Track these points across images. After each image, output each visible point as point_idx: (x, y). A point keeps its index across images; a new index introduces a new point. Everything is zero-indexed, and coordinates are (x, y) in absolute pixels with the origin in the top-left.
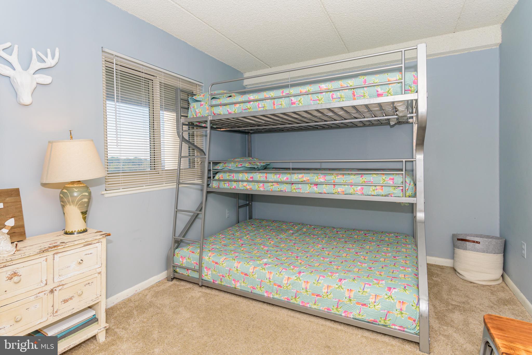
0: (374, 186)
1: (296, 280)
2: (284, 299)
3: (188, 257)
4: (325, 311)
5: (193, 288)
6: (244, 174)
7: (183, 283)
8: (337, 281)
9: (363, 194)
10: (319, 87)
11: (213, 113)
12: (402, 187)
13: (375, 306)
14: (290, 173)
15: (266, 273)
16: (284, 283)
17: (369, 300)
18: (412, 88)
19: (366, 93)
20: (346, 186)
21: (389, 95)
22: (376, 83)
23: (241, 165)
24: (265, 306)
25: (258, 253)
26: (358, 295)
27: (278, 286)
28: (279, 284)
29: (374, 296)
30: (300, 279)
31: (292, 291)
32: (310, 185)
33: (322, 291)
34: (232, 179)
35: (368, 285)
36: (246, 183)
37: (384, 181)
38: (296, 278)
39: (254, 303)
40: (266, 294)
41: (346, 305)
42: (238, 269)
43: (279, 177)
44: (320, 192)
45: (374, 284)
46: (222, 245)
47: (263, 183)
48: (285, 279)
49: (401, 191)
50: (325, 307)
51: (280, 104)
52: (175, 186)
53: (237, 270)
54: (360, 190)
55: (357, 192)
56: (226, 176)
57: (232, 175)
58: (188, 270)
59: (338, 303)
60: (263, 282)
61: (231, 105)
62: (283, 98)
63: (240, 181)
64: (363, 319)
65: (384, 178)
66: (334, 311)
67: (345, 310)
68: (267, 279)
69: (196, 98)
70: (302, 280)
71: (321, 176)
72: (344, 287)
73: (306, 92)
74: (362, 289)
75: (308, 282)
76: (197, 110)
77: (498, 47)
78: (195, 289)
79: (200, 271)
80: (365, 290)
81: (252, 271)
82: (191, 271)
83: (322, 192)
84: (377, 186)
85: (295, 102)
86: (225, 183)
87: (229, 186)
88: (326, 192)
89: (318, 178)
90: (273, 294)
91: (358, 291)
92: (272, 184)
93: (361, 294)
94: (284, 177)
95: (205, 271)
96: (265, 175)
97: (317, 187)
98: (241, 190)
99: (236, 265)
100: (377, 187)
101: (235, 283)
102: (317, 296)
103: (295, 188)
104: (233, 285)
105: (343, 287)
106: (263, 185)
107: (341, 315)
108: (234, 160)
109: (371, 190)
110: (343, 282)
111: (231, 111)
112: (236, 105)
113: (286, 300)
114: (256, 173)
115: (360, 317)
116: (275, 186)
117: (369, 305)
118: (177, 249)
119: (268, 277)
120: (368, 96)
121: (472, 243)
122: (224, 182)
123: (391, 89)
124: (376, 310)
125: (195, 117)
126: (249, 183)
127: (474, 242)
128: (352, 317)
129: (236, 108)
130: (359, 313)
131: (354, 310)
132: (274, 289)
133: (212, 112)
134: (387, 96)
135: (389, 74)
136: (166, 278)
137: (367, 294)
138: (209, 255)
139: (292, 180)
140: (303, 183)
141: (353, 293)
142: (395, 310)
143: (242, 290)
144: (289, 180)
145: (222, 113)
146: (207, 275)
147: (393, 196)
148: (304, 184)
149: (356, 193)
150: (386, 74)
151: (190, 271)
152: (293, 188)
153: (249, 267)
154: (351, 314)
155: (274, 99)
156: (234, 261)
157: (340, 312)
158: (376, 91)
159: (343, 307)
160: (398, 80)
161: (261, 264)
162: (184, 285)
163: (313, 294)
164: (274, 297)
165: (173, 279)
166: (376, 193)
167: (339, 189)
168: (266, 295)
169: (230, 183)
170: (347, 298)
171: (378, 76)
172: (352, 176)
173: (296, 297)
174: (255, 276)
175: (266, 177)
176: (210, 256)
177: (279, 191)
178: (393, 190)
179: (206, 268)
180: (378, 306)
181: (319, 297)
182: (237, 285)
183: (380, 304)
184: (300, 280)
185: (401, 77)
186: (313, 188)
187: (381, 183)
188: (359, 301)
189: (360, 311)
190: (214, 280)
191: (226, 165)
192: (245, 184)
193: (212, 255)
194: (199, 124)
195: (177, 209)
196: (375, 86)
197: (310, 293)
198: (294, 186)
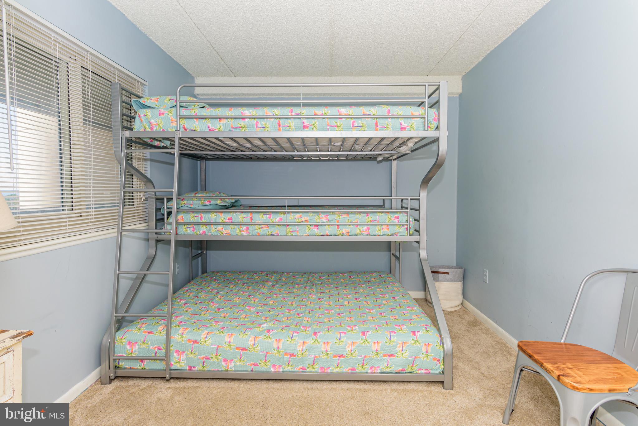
0: (380, 225)
1: (313, 343)
2: (298, 370)
3: (142, 340)
4: (349, 373)
5: (153, 385)
6: (218, 214)
7: (131, 382)
8: (361, 335)
9: (369, 234)
10: (338, 110)
11: (184, 128)
12: (407, 225)
13: (402, 354)
14: (285, 213)
15: (273, 342)
16: (298, 349)
17: (397, 349)
18: (432, 125)
19: (390, 124)
20: (352, 227)
21: (412, 130)
22: (400, 115)
23: (210, 202)
24: (271, 385)
25: (247, 317)
26: (385, 347)
27: (290, 355)
28: (292, 352)
29: (401, 343)
30: (319, 341)
31: (309, 357)
32: (309, 226)
33: (346, 350)
34: (200, 221)
35: (393, 333)
36: (222, 226)
37: (390, 220)
38: (313, 341)
39: (256, 384)
40: (272, 369)
41: (373, 360)
42: (231, 344)
43: (270, 218)
44: (322, 234)
45: (398, 331)
46: (190, 314)
47: (246, 226)
48: (299, 345)
49: (406, 230)
50: (349, 368)
51: (288, 126)
52: (116, 234)
53: (230, 346)
54: (366, 230)
55: (364, 233)
56: (190, 218)
57: (200, 216)
58: (142, 360)
59: (364, 359)
60: (268, 354)
61: (214, 120)
62: (292, 119)
63: (212, 225)
64: (392, 371)
65: (390, 216)
66: (359, 370)
67: (371, 366)
68: (274, 350)
69: (145, 102)
70: (320, 342)
71: (323, 216)
72: (370, 340)
73: (322, 115)
74: (389, 339)
75: (329, 343)
76: (152, 121)
77: (458, 96)
78: (159, 387)
79: (167, 358)
80: (391, 339)
81: (253, 343)
82: (148, 361)
83: (325, 234)
84: (382, 225)
85: (308, 125)
86: (187, 228)
87: (193, 231)
88: (329, 234)
89: (319, 218)
90: (283, 366)
91: (385, 342)
92: (260, 226)
93: (388, 345)
94: (276, 218)
95: (175, 357)
96: (249, 215)
97: (318, 229)
98: (214, 235)
99: (227, 339)
100: (383, 227)
101: (226, 364)
102: (339, 357)
103: (291, 230)
104: (223, 366)
105: (368, 341)
106: (248, 228)
107: (367, 373)
108: (196, 195)
109: (376, 230)
110: (367, 334)
111: (213, 127)
112: (222, 120)
113: (301, 370)
114: (235, 212)
115: (388, 370)
116: (264, 229)
117: (396, 355)
118: (119, 332)
119: (275, 346)
120: (391, 128)
121: (444, 274)
122: (186, 226)
123: (415, 124)
124: (404, 358)
125: (149, 130)
126: (227, 226)
127: (444, 273)
128: (379, 371)
129: (221, 125)
130: (387, 365)
131: (381, 364)
132: (285, 359)
133: (182, 126)
134: (410, 130)
135: (412, 107)
136: (97, 381)
137: (394, 344)
138: (180, 332)
139: (287, 221)
140: (300, 224)
141: (380, 345)
142: (422, 354)
143: (237, 371)
144: (284, 221)
145: (198, 129)
146: (179, 362)
147: (398, 235)
148: (302, 226)
149: (362, 234)
150: (409, 107)
151: (146, 362)
152: (288, 230)
153: (248, 340)
154: (379, 369)
155: (279, 119)
156: (222, 334)
157: (366, 370)
158: (400, 124)
159: (370, 362)
160: (421, 115)
161: (262, 331)
162: (136, 384)
163: (335, 356)
164: (285, 370)
165: (111, 380)
166: (383, 232)
167: (344, 230)
168: (273, 371)
169: (195, 227)
170: (374, 352)
171: (401, 107)
172: (357, 215)
173: (314, 364)
174: (257, 348)
175: (251, 218)
176: (183, 334)
177: (269, 235)
178: (398, 229)
179: (177, 351)
180: (406, 354)
181: (342, 358)
182: (229, 366)
183: (407, 351)
184: (319, 343)
185: (424, 113)
186: (314, 229)
187: (387, 221)
188: (386, 352)
189: (388, 363)
190: (190, 367)
191: (185, 202)
192: (220, 227)
193: (186, 331)
194: (151, 141)
195: (119, 270)
196: (399, 118)
197: (331, 355)
198: (290, 229)
